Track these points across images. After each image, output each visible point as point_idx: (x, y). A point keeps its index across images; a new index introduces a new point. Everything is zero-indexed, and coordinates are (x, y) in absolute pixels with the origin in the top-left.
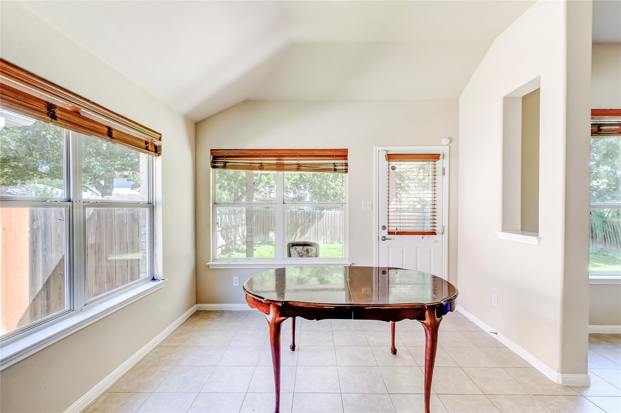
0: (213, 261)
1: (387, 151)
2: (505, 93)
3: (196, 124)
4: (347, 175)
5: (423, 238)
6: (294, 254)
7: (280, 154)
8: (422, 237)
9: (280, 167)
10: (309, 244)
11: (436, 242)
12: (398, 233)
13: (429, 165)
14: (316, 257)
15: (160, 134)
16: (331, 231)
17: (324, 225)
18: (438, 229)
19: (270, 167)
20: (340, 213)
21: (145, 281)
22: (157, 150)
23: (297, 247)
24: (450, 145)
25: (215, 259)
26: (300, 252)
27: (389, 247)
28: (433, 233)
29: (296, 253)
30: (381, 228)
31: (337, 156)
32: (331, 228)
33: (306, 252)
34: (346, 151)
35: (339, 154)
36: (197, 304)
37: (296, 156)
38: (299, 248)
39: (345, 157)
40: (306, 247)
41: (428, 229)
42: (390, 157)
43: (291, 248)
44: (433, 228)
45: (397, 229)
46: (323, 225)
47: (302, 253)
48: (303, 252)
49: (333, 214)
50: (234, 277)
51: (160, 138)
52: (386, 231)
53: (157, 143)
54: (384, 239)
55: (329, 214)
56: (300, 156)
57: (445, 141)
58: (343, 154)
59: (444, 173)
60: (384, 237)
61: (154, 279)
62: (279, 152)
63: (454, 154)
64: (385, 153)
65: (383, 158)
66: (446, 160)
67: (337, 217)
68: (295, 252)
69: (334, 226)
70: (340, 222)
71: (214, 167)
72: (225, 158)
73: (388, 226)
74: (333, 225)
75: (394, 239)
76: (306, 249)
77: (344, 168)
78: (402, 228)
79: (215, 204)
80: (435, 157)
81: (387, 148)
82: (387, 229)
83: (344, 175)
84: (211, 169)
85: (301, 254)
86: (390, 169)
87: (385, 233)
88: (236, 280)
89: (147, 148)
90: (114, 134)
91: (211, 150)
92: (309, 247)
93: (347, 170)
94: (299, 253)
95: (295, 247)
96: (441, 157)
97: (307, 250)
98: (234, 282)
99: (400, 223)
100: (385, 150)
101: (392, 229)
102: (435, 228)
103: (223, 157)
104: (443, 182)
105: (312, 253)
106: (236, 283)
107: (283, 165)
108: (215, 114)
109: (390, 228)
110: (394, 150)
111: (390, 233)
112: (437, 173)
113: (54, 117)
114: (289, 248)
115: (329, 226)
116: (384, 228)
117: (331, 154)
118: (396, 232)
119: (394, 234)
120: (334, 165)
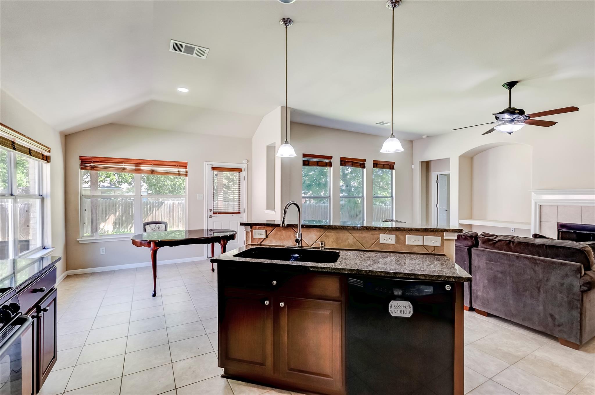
0: (81, 238)
1: (212, 165)
2: (268, 144)
3: (65, 136)
4: (187, 178)
5: (233, 215)
7: (138, 163)
9: (138, 171)
10: (160, 222)
11: (241, 217)
12: (219, 213)
13: (237, 174)
14: (165, 230)
15: (50, 149)
16: (170, 219)
17: (163, 214)
18: (242, 210)
20: (179, 203)
21: (37, 250)
22: (48, 159)
23: (151, 225)
24: (248, 163)
25: (83, 237)
26: (154, 228)
27: (214, 222)
28: (239, 213)
30: (209, 210)
31: (180, 166)
32: (170, 217)
34: (186, 163)
35: (182, 165)
36: (67, 270)
37: (151, 164)
38: (153, 226)
39: (186, 167)
40: (157, 225)
41: (236, 210)
42: (214, 169)
43: (146, 226)
44: (239, 210)
45: (218, 211)
46: (161, 215)
47: (155, 229)
49: (172, 204)
50: (101, 248)
51: (50, 151)
52: (212, 212)
54: (211, 217)
55: (167, 204)
56: (153, 165)
57: (245, 162)
58: (184, 165)
59: (245, 179)
60: (211, 216)
61: (44, 248)
62: (138, 161)
63: (250, 169)
64: (211, 166)
65: (210, 169)
66: (246, 173)
67: (175, 206)
68: (149, 228)
69: (173, 215)
70: (178, 212)
71: (82, 169)
72: (92, 163)
73: (213, 209)
74: (171, 214)
75: (216, 217)
77: (185, 173)
78: (221, 210)
79: (82, 196)
80: (240, 170)
81: (213, 163)
82: (213, 211)
83: (185, 177)
84: (80, 170)
85: (154, 230)
86: (214, 176)
87: (211, 213)
88: (103, 250)
90: (31, 152)
91: (80, 156)
92: (160, 225)
93: (187, 175)
94: (152, 229)
95: (149, 225)
96: (243, 170)
97: (159, 227)
98: (101, 251)
99: (220, 207)
100: (211, 165)
101: (215, 211)
102: (240, 210)
103: (90, 162)
104: (244, 184)
105: (162, 229)
106: (103, 252)
107: (140, 170)
108: (83, 131)
109: (214, 210)
110: (217, 165)
111: (214, 213)
112: (241, 179)
113: (14, 149)
114: (145, 226)
115: (167, 215)
116: (211, 210)
117: (176, 164)
118: (218, 213)
119: (217, 214)
120: (178, 171)
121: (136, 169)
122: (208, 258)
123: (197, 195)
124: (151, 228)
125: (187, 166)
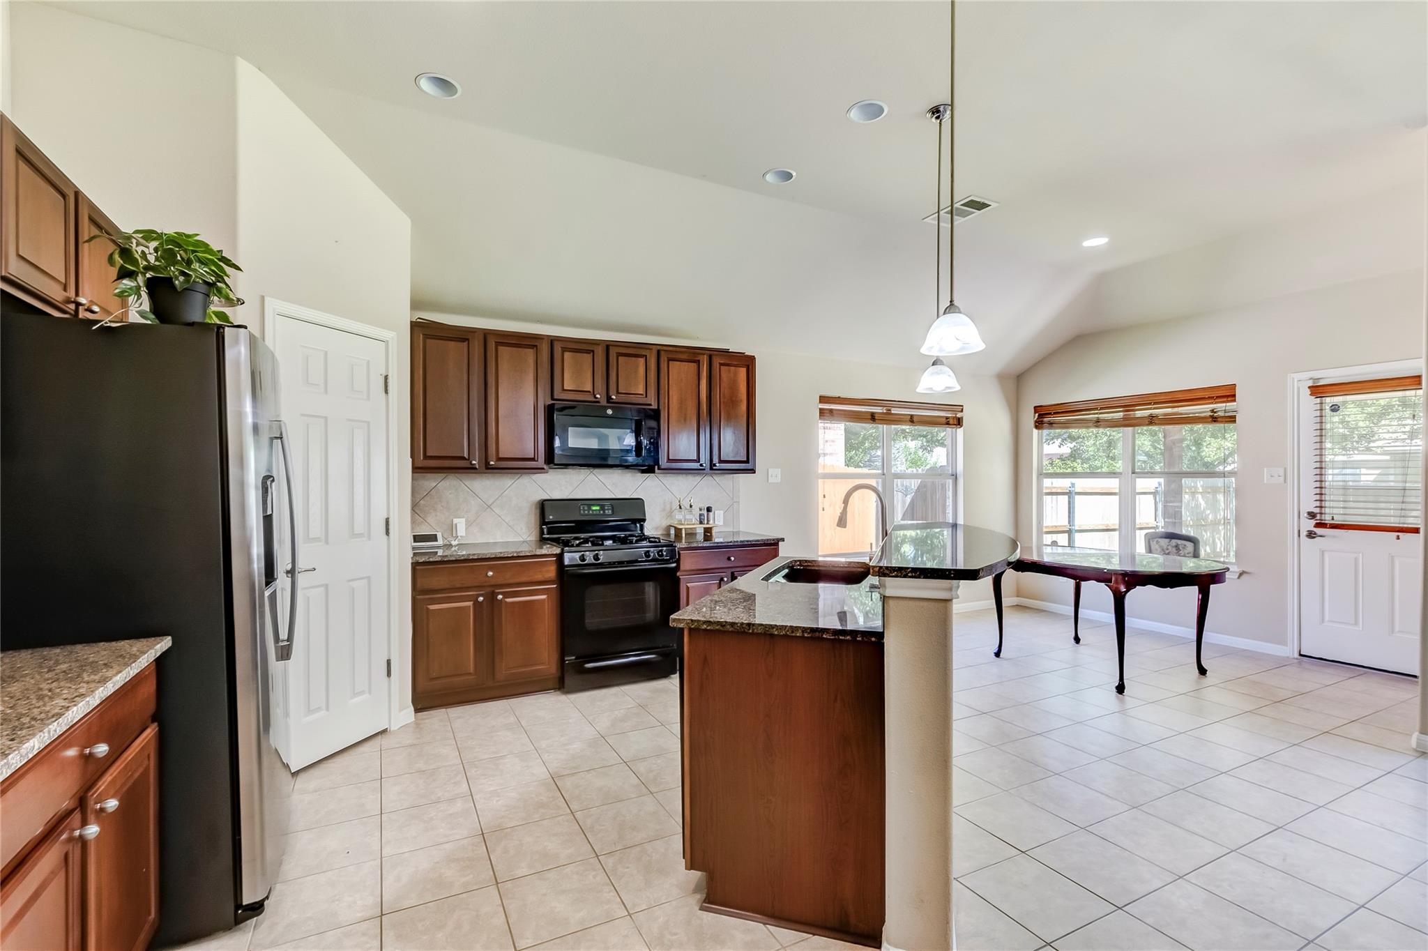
1: (1314, 380)
3: (1016, 377)
4: (1233, 425)
5: (1398, 538)
6: (1157, 550)
7: (1128, 404)
8: (1395, 537)
9: (1127, 422)
10: (1182, 537)
12: (1335, 526)
14: (1193, 558)
15: (962, 406)
19: (1114, 424)
22: (959, 422)
26: (1165, 547)
27: (1323, 552)
28: (1418, 530)
29: (1159, 549)
30: (1304, 515)
31: (1218, 397)
33: (1174, 549)
34: (1233, 388)
35: (1220, 393)
37: (1150, 404)
38: (1164, 542)
39: (1231, 397)
40: (1174, 542)
42: (1318, 390)
43: (1150, 541)
45: (1333, 519)
47: (1167, 549)
48: (1169, 547)
51: (964, 408)
53: (959, 415)
54: (1311, 535)
56: (1155, 403)
58: (1229, 394)
60: (1311, 532)
64: (1309, 384)
65: (1306, 392)
68: (1157, 547)
71: (1039, 428)
72: (1053, 415)
73: (1321, 513)
75: (1332, 537)
76: (1174, 544)
77: (1229, 414)
78: (1346, 518)
81: (1314, 376)
82: (1319, 517)
84: (1035, 431)
85: (1167, 552)
86: (1326, 411)
87: (1309, 525)
89: (948, 424)
90: (915, 419)
91: (1035, 408)
92: (1179, 542)
93: (1235, 418)
94: (1163, 550)
95: (1157, 539)
97: (1179, 547)
100: (1311, 379)
103: (1050, 414)
105: (1187, 552)
107: (1127, 419)
108: (1039, 362)
109: (1325, 517)
110: (1329, 376)
111: (1318, 525)
116: (1312, 515)
117: (1207, 394)
118: (1330, 524)
119: (1326, 527)
120: (1212, 411)
121: (1125, 419)
122: (1301, 655)
123: (1265, 469)
124: (1161, 547)
125: (1234, 396)
